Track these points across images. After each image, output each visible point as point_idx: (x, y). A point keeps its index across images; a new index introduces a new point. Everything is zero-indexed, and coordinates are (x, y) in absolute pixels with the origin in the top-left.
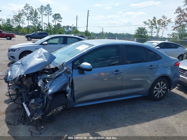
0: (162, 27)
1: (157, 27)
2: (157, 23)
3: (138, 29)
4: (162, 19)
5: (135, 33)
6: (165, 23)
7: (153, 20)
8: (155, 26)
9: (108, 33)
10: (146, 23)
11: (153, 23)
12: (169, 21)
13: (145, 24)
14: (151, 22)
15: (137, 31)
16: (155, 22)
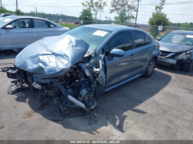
0: (100, 10)
1: (95, 9)
2: (95, 5)
3: (83, 11)
4: (98, 2)
5: (80, 15)
6: (101, 6)
7: (91, 2)
8: (93, 9)
9: (40, 13)
10: (85, 5)
11: (91, 5)
12: (104, 4)
13: (83, 6)
14: (89, 4)
15: (82, 13)
16: (92, 4)
